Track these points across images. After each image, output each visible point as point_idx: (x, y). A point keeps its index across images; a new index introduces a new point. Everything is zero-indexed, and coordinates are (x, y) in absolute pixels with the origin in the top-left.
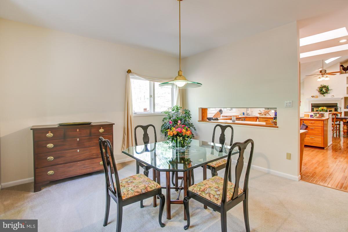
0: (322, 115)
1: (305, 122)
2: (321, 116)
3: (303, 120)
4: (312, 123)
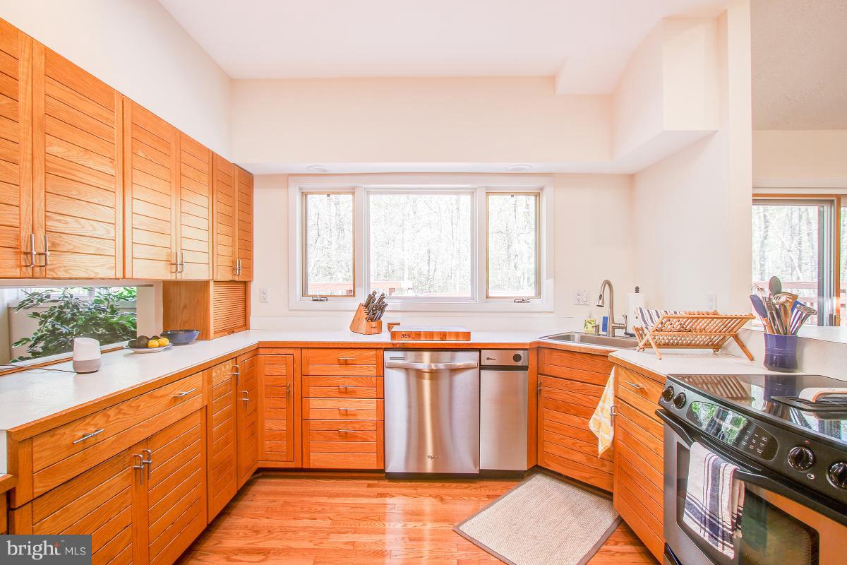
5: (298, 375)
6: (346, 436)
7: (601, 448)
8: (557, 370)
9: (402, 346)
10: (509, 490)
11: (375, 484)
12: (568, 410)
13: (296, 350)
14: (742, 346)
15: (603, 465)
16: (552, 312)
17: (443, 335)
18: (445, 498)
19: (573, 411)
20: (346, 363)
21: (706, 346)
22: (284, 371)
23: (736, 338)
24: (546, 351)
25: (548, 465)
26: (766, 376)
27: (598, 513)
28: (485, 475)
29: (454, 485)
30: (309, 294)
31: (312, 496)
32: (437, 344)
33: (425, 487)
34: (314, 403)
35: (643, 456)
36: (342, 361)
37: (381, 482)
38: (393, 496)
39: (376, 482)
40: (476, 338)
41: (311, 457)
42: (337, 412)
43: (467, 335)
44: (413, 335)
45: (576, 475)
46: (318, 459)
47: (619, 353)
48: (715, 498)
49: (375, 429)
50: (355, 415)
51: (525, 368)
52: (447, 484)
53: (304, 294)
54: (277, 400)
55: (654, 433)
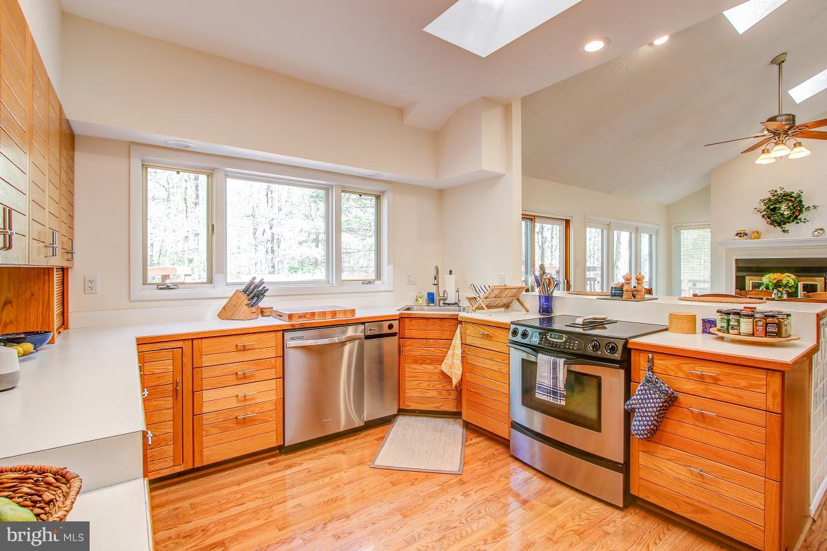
0: (771, 329)
1: (660, 363)
2: (766, 334)
3: (650, 356)
4: (701, 378)
5: (188, 369)
6: (244, 422)
7: (455, 381)
8: (414, 333)
9: (300, 327)
10: (388, 432)
11: (274, 461)
12: (425, 361)
13: (186, 342)
14: (522, 304)
15: (450, 395)
16: (392, 291)
17: (334, 313)
18: (345, 450)
19: (428, 361)
20: (244, 349)
21: (500, 307)
22: (171, 367)
23: (518, 300)
24: (406, 320)
25: (409, 406)
26: (540, 319)
27: (450, 427)
28: (370, 425)
29: (345, 440)
30: (148, 282)
31: (220, 489)
32: (331, 322)
33: (322, 449)
34: (207, 395)
35: (489, 377)
36: (239, 348)
37: (278, 458)
38: (301, 464)
39: (274, 459)
40: (359, 314)
41: (204, 453)
42: (235, 399)
43: (353, 311)
44: (308, 316)
45: (430, 407)
46: (211, 454)
47: (462, 314)
48: (555, 378)
49: (275, 408)
50: (253, 399)
51: (394, 335)
52: (339, 442)
53: (145, 282)
54: (163, 400)
55: (496, 360)
